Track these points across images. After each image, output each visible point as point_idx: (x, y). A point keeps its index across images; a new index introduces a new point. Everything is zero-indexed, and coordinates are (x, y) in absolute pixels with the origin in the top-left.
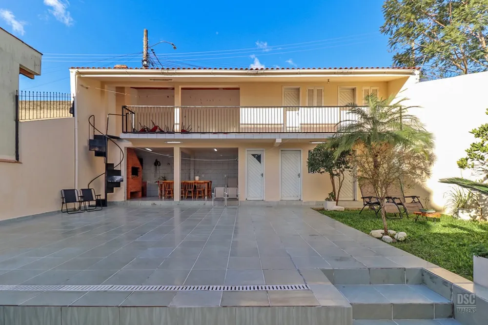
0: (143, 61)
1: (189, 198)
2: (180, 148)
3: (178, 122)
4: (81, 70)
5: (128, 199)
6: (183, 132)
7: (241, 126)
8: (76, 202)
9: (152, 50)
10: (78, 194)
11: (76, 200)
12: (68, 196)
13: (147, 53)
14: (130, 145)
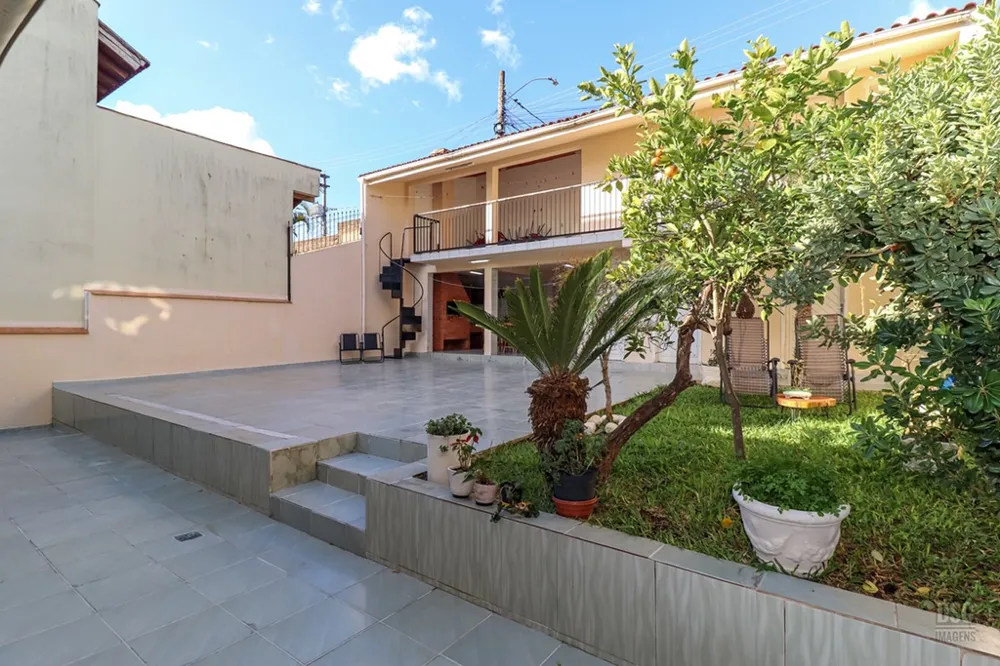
0: (496, 125)
1: (508, 352)
2: (493, 269)
3: (491, 228)
4: (368, 177)
5: (435, 350)
6: (502, 239)
7: (582, 220)
8: (355, 349)
9: (516, 100)
10: (360, 339)
11: (355, 345)
12: (348, 342)
13: (504, 109)
14: (432, 269)
